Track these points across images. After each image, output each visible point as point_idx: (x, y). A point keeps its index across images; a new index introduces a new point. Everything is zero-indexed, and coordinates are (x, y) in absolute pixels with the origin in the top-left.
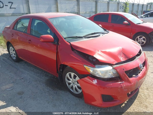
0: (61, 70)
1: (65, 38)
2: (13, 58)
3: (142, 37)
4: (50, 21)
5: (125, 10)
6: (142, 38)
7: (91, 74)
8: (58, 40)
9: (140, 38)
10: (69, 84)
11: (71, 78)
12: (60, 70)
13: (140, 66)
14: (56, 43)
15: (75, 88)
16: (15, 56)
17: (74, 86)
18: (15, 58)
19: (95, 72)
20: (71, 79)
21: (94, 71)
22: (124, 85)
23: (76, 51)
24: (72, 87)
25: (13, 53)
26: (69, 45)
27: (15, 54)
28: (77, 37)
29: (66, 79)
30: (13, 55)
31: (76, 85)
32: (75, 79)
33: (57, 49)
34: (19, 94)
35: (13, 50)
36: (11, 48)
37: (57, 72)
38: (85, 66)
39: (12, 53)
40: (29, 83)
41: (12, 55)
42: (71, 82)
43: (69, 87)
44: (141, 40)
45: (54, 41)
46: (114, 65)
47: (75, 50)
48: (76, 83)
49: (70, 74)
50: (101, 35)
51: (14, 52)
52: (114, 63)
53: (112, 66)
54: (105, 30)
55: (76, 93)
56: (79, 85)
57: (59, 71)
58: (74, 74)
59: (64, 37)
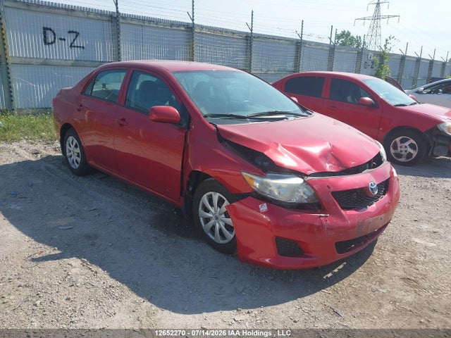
0: (191, 189)
1: (205, 116)
2: (73, 166)
3: (407, 140)
4: (176, 77)
5: (378, 71)
6: (407, 144)
7: (255, 192)
8: (190, 120)
9: (403, 141)
10: (207, 220)
11: (212, 205)
12: (188, 190)
13: (370, 186)
14: (184, 125)
15: (220, 230)
16: (79, 160)
17: (217, 225)
18: (77, 166)
19: (266, 188)
20: (212, 210)
21: (262, 183)
22: (328, 222)
23: (226, 143)
24: (213, 228)
25: (74, 152)
26: (214, 131)
27: (78, 156)
28: (232, 115)
29: (200, 208)
30: (75, 157)
31: (222, 221)
32: (220, 208)
33: (185, 140)
34: (88, 237)
35: (74, 144)
36: (71, 138)
37: (181, 195)
38: (244, 174)
39: (70, 151)
40: (111, 220)
41: (71, 156)
42: (211, 215)
43: (206, 227)
44: (406, 147)
45: (181, 120)
46: (307, 176)
47: (226, 140)
48: (223, 216)
49: (211, 195)
50: (291, 118)
51: (78, 150)
52: (309, 172)
53: (303, 178)
54: (304, 110)
55: (221, 242)
56: (229, 221)
57: (185, 189)
58: (219, 197)
59: (203, 114)
